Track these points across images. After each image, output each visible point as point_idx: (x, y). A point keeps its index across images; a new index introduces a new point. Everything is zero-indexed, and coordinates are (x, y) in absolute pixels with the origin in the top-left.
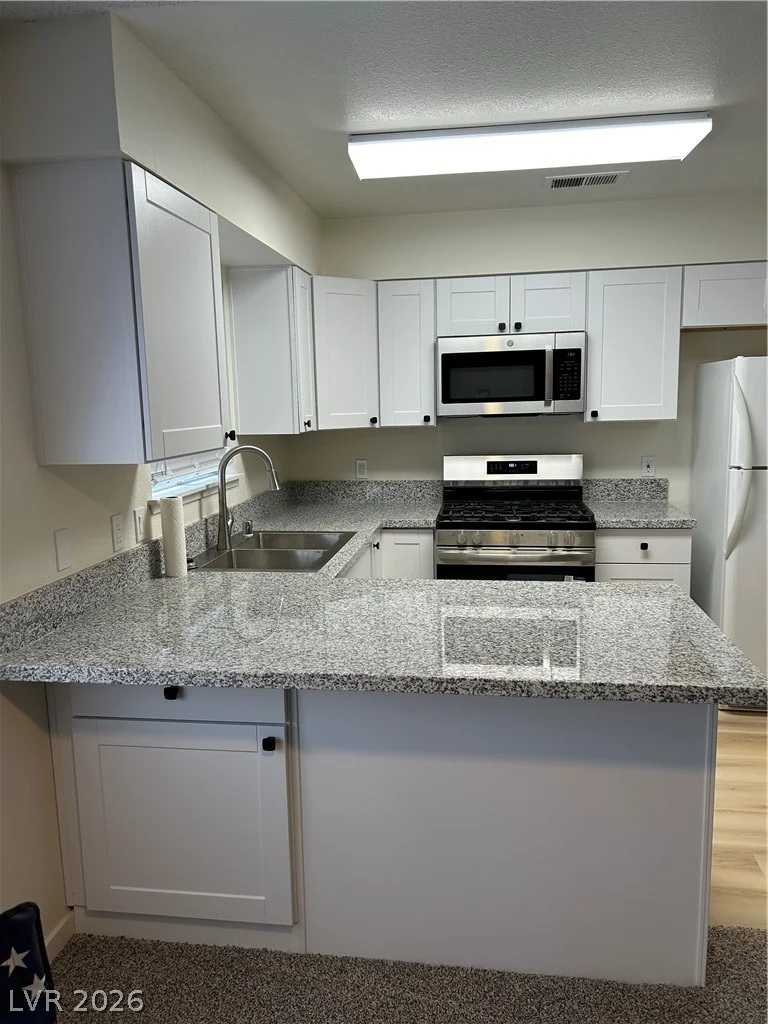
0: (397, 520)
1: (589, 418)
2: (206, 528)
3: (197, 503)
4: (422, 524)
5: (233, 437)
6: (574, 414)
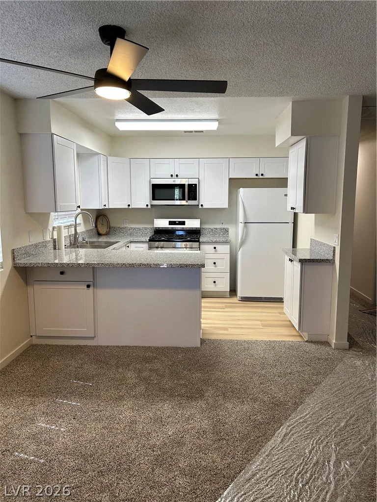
0: (135, 239)
1: (200, 207)
2: (70, 238)
3: (67, 230)
4: (144, 240)
5: (79, 208)
6: (195, 205)
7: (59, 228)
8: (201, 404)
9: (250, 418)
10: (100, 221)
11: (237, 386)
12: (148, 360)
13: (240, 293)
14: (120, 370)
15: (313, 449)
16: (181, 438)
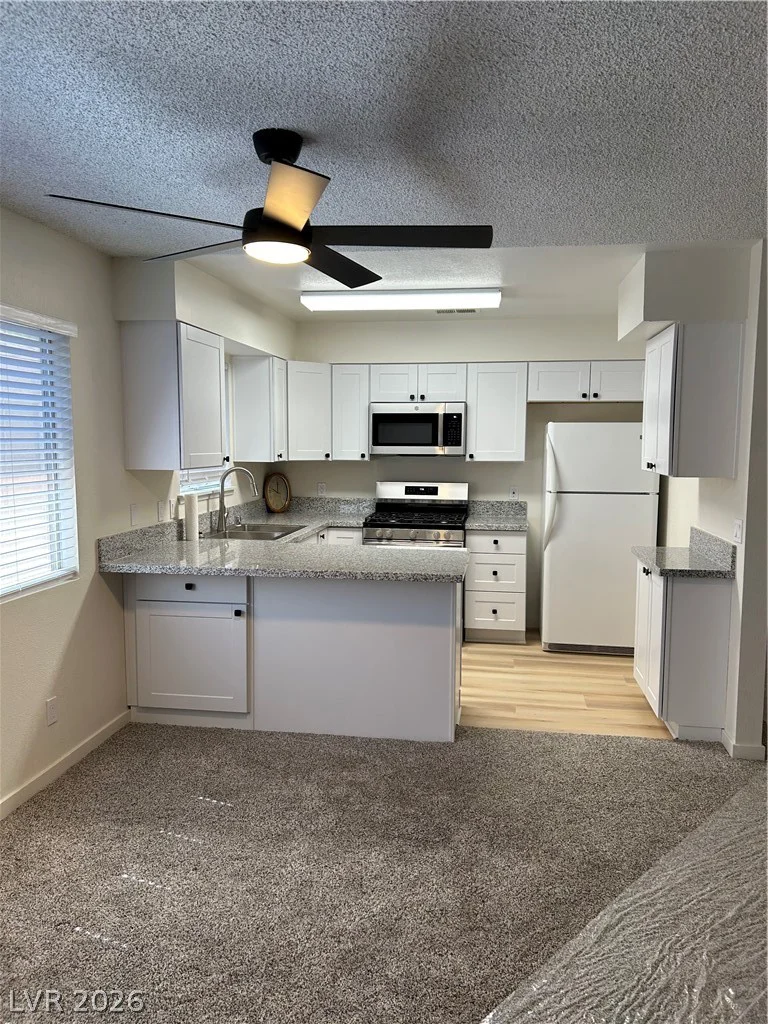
0: (338, 522)
1: (468, 459)
2: (211, 518)
3: (206, 502)
4: (355, 524)
5: (228, 460)
6: (459, 456)
7: (190, 498)
8: (444, 855)
9: (538, 890)
10: (272, 485)
11: (520, 825)
12: (345, 764)
13: (547, 636)
14: (291, 780)
15: (662, 960)
16: (396, 920)
